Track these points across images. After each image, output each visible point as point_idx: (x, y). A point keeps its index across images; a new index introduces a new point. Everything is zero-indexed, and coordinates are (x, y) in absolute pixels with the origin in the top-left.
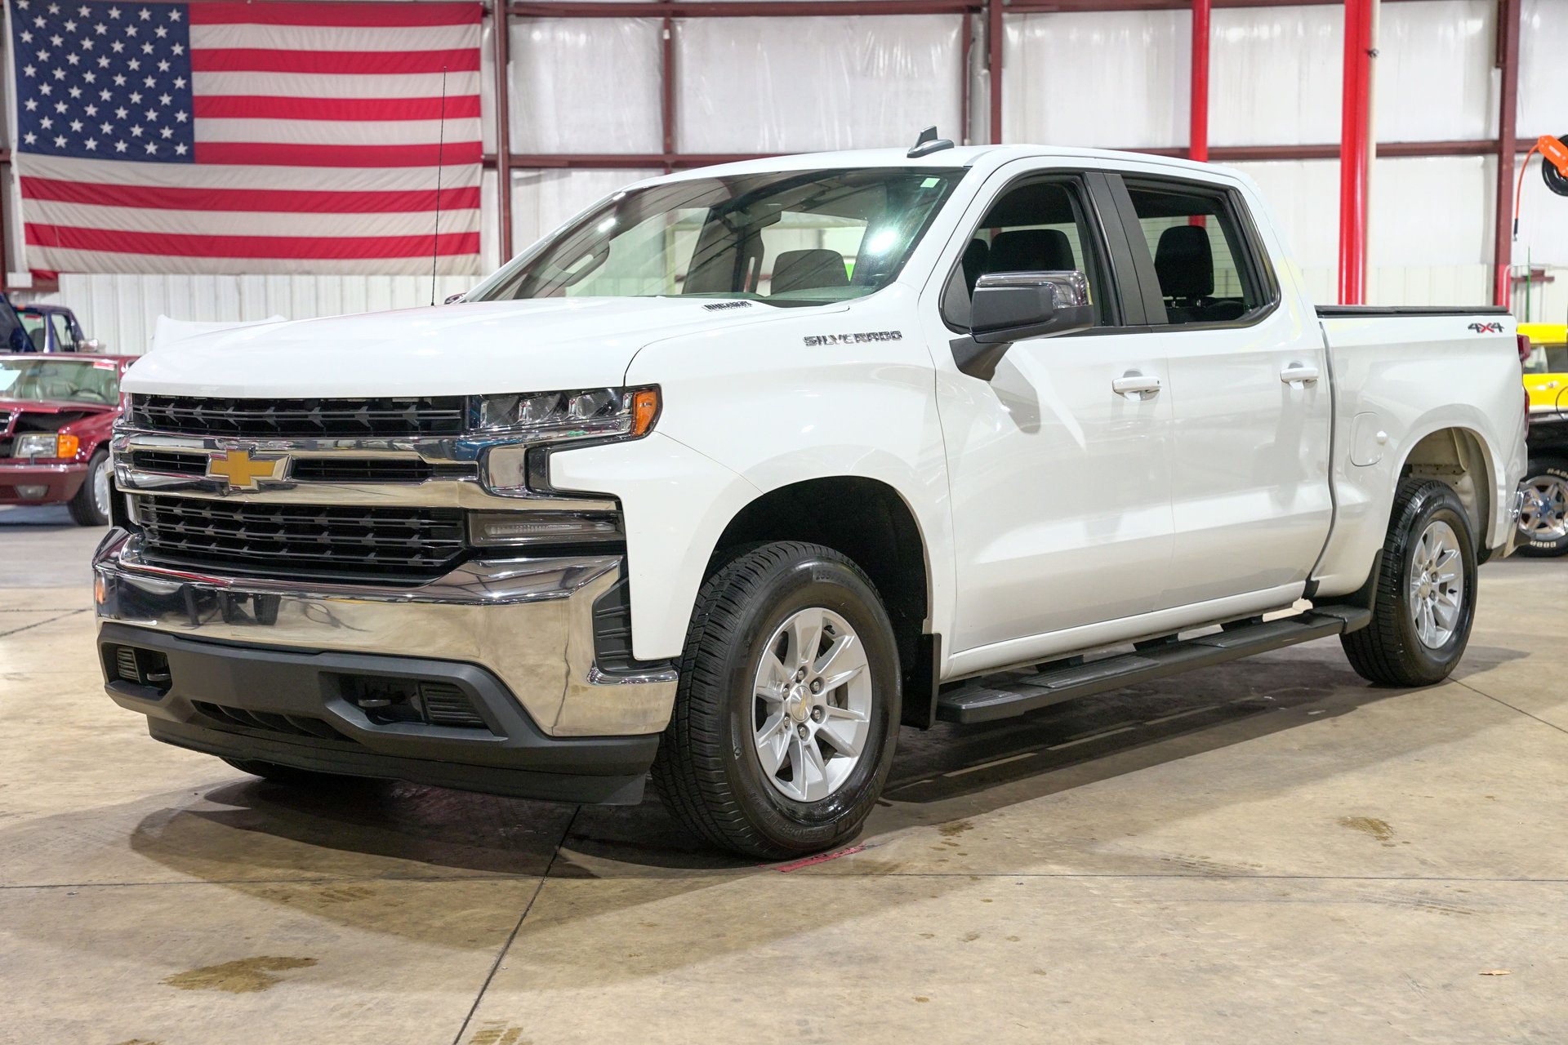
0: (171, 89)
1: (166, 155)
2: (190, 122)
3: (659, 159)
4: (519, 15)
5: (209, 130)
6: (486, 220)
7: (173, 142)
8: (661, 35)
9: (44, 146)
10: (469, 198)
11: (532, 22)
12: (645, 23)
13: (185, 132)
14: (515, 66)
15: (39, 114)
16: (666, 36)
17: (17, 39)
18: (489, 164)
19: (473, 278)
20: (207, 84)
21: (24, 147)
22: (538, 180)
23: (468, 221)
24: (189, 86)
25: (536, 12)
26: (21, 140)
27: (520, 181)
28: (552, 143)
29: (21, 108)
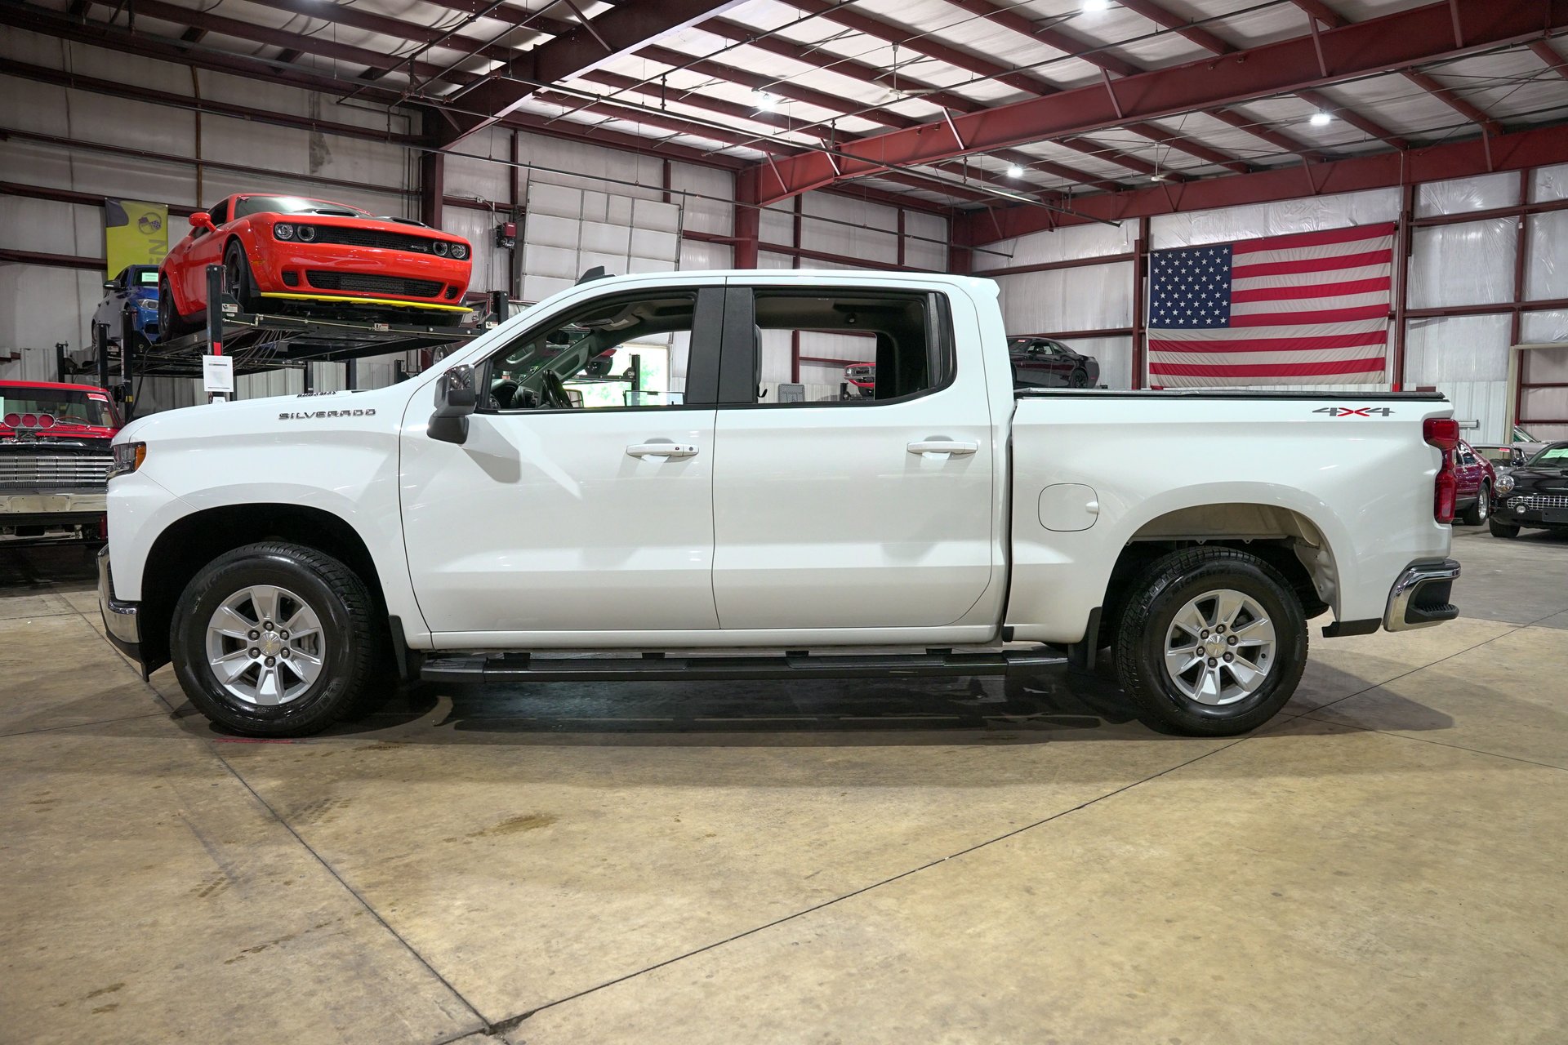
0: (1220, 290)
1: (1216, 325)
2: (1229, 305)
3: (1511, 306)
4: (1419, 226)
5: (1239, 309)
6: (1389, 352)
7: (1220, 317)
8: (1517, 226)
9: (1161, 325)
10: (1379, 338)
11: (1428, 230)
12: (1507, 221)
13: (1226, 311)
14: (1415, 257)
15: (1159, 308)
16: (1521, 227)
17: (1152, 271)
18: (1392, 317)
19: (1378, 385)
20: (1239, 285)
21: (1152, 326)
22: (1425, 324)
23: (1377, 352)
24: (1229, 287)
25: (1430, 223)
26: (1151, 321)
27: (1413, 326)
28: (1436, 301)
29: (1152, 305)
